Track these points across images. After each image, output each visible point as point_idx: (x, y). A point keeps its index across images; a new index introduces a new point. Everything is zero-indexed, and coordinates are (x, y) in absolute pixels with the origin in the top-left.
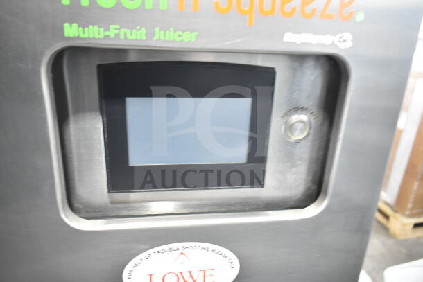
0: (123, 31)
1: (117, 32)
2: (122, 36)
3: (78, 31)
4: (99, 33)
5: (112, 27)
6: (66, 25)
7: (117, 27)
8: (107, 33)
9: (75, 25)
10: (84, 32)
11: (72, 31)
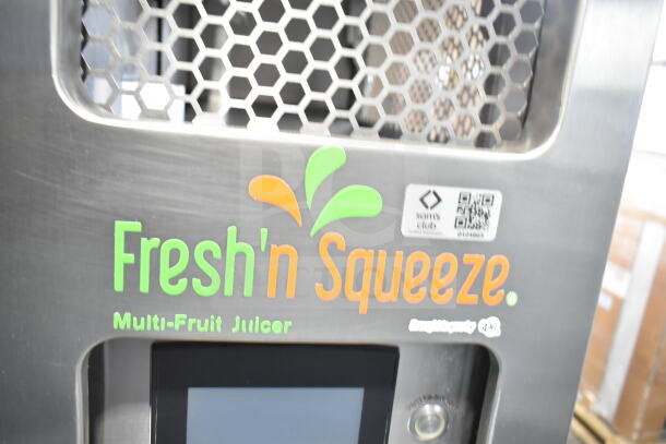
0: (192, 321)
1: (183, 323)
2: (190, 328)
3: (132, 322)
4: (159, 324)
5: (178, 316)
6: (117, 315)
7: (184, 316)
8: (170, 324)
9: (128, 315)
10: (139, 323)
11: (122, 321)
